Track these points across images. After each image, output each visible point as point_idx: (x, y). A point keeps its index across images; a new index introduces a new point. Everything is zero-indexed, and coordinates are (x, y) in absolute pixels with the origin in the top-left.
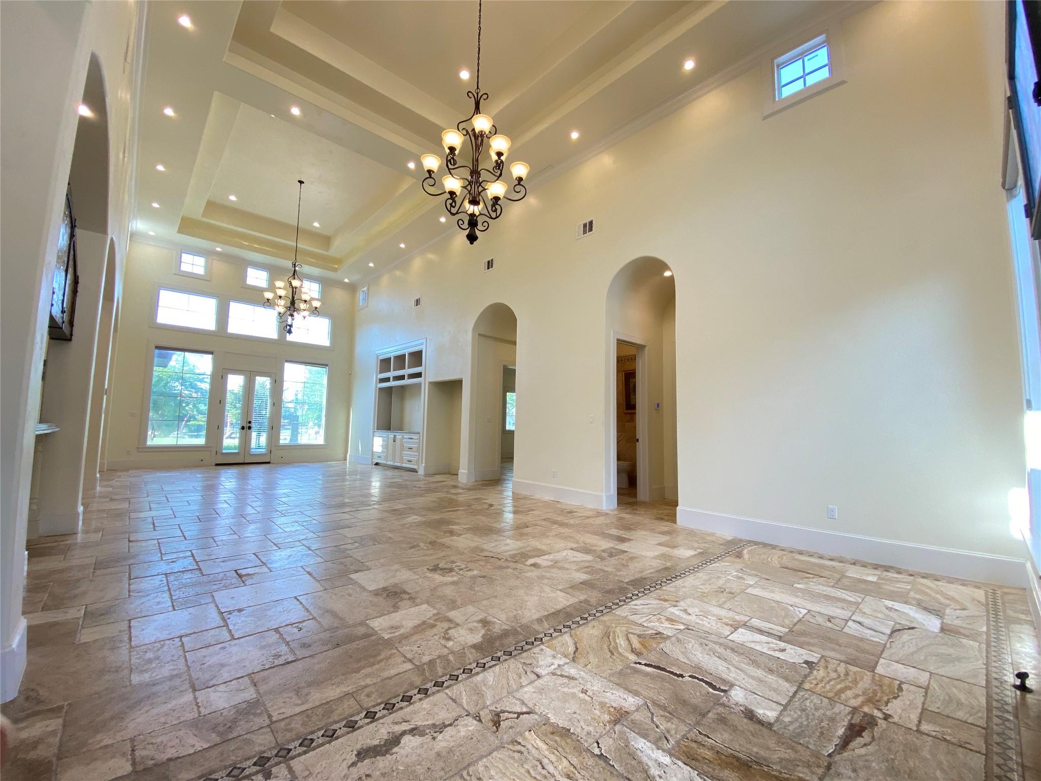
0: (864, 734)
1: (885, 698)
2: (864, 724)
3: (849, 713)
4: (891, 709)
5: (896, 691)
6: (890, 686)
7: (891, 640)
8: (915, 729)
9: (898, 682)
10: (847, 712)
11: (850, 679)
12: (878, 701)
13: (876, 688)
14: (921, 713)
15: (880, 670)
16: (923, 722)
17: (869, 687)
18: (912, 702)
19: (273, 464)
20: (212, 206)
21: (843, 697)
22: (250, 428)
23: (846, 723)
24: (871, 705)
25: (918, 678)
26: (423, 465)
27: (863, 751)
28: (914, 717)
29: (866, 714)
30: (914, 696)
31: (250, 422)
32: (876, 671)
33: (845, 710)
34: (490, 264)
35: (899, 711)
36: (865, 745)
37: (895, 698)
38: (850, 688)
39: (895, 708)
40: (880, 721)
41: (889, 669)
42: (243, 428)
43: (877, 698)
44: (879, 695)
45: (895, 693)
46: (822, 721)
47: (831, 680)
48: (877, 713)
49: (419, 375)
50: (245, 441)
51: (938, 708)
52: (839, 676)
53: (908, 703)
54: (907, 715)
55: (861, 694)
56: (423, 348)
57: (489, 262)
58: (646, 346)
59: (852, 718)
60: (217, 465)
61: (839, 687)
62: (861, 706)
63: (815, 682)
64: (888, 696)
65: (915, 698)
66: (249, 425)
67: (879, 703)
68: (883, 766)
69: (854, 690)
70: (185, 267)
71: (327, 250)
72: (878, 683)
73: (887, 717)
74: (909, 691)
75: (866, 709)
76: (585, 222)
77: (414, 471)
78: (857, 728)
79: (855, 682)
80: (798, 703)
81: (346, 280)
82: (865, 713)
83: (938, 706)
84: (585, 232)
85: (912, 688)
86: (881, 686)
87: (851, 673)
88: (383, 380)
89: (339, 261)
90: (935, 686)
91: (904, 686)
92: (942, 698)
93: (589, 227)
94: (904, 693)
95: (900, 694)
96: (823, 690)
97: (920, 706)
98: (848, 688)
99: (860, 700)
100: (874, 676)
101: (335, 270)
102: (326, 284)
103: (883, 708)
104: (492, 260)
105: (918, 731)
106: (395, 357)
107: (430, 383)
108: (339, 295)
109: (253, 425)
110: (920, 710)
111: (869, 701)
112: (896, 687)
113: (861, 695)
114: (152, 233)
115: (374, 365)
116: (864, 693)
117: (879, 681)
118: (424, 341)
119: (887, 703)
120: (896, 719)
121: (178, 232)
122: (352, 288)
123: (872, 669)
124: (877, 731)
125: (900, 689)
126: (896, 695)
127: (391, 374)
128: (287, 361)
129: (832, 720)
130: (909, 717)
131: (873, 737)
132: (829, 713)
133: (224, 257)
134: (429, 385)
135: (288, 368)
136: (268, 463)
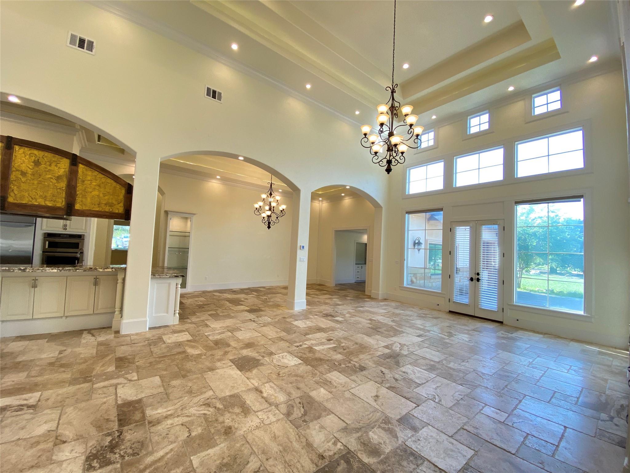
19: (506, 325)
22: (478, 280)
31: (478, 274)
42: (472, 279)
60: (450, 312)
66: (477, 277)
81: (594, 59)
135: (521, 210)
136: (501, 323)
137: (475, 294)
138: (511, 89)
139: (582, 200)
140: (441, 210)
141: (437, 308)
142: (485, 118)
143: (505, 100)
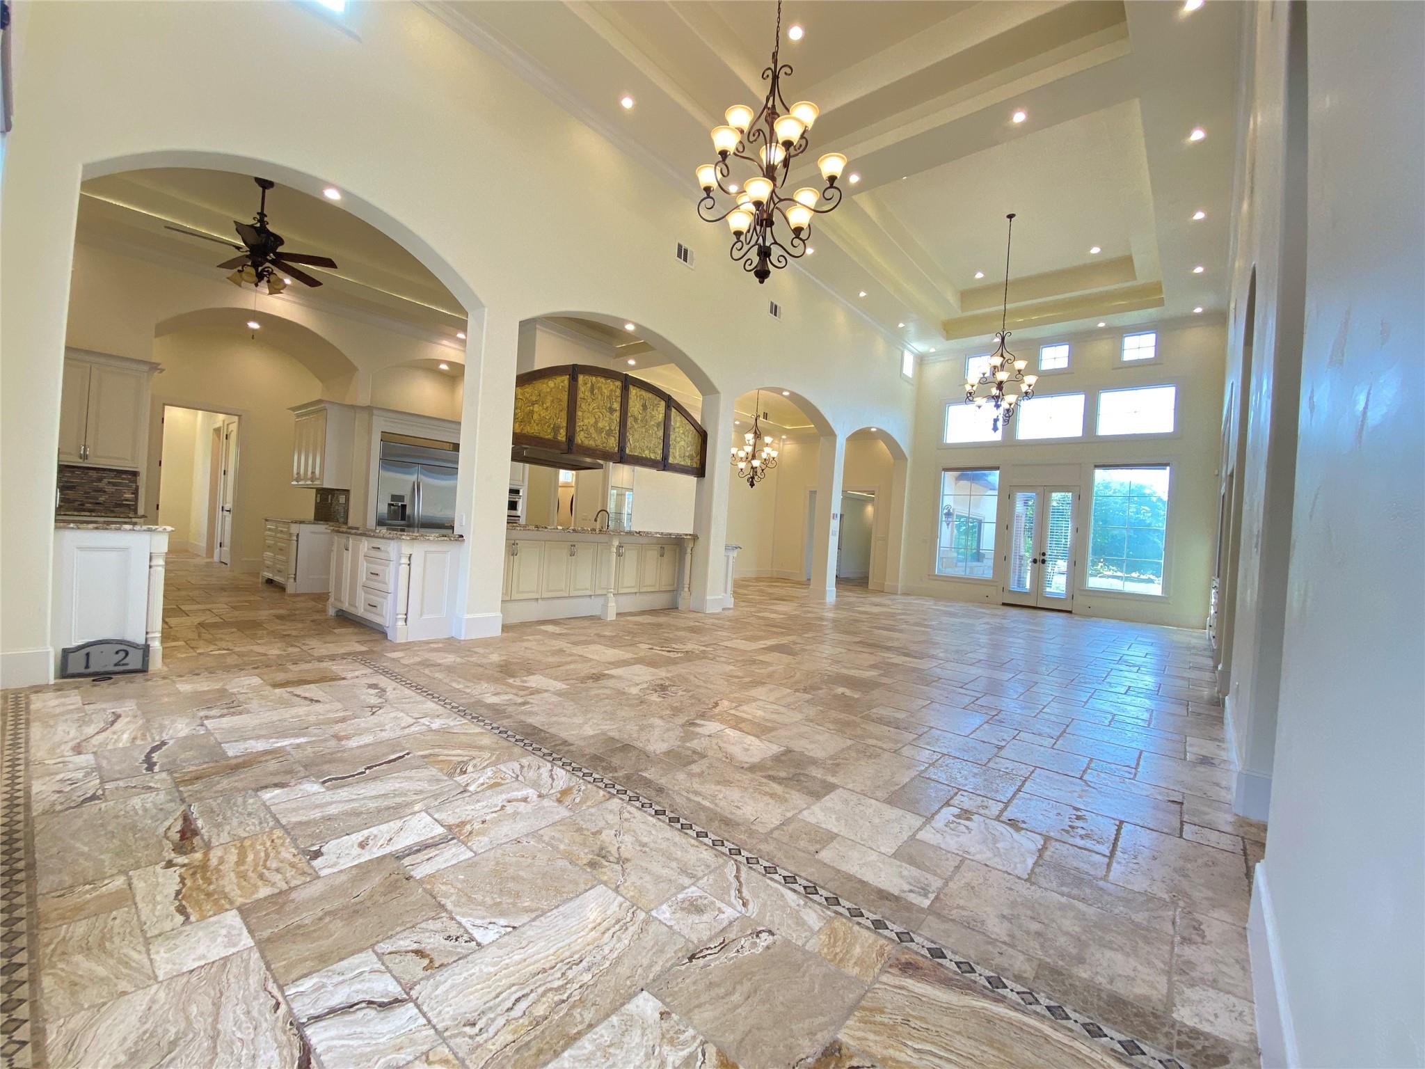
0: (179, 835)
1: (189, 883)
2: (187, 843)
3: (210, 841)
4: (174, 875)
5: (184, 903)
6: (198, 904)
7: (283, 1008)
8: (131, 873)
9: (193, 918)
10: (213, 840)
11: (250, 874)
12: (194, 874)
13: (212, 887)
14: (134, 897)
15: (232, 918)
16: (125, 886)
17: (221, 883)
18: (155, 903)
19: (1076, 614)
21: (233, 850)
22: (1044, 562)
23: (203, 831)
24: (197, 863)
25: (170, 950)
27: (167, 824)
28: (139, 885)
29: (193, 850)
30: (157, 913)
31: (1044, 554)
32: (235, 912)
33: (218, 841)
35: (160, 880)
36: (169, 828)
37: (178, 893)
38: (238, 863)
39: (169, 881)
40: (173, 855)
41: (224, 932)
42: (1035, 561)
43: (198, 876)
44: (201, 882)
45: (183, 898)
46: (224, 818)
47: (267, 856)
48: (182, 860)
51: (115, 919)
52: (265, 867)
53: (159, 898)
54: (149, 882)
55: (221, 867)
59: (202, 838)
60: (1004, 604)
61: (250, 857)
62: (206, 854)
63: (278, 842)
64: (190, 888)
65: (153, 910)
66: (1042, 557)
67: (191, 872)
68: (140, 826)
69: (232, 865)
71: (1133, 276)
72: (216, 896)
73: (170, 864)
74: (167, 917)
75: (198, 856)
78: (188, 835)
79: (242, 876)
80: (262, 815)
81: (1198, 310)
82: (196, 852)
83: (117, 921)
85: (168, 926)
86: (209, 895)
87: (260, 883)
90: (135, 955)
91: (180, 919)
92: (117, 940)
94: (172, 908)
95: (177, 903)
96: (260, 841)
97: (140, 905)
98: (241, 860)
99: (214, 861)
100: (231, 902)
101: (1166, 302)
102: (1163, 328)
103: (183, 870)
105: (126, 873)
109: (1047, 558)
110: (138, 899)
111: (204, 866)
112: (189, 910)
113: (219, 865)
116: (217, 870)
117: (219, 901)
119: (183, 880)
120: (158, 868)
121: (948, 339)
123: (244, 912)
124: (168, 845)
125: (182, 910)
126: (180, 897)
128: (1097, 466)
129: (218, 826)
130: (145, 882)
131: (167, 838)
132: (227, 828)
135: (1100, 476)
136: (1070, 612)
137: (1039, 579)
138: (1102, 325)
139: (1168, 468)
140: (997, 468)
141: (985, 601)
142: (1063, 350)
143: (1092, 335)
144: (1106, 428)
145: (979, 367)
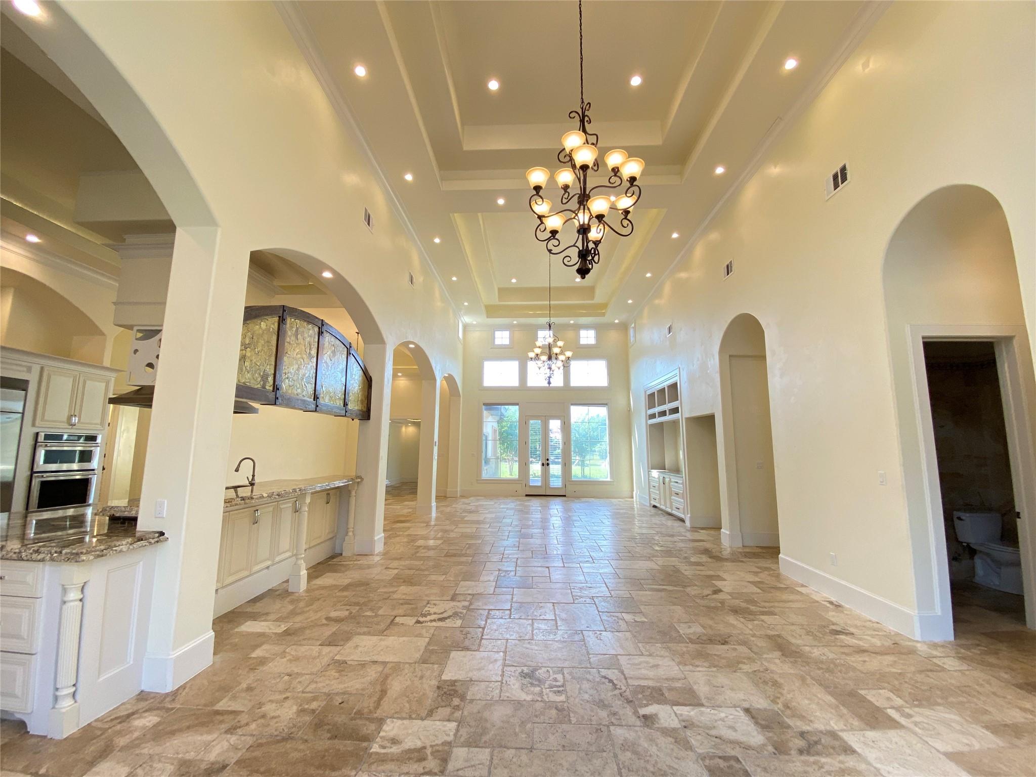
19: (568, 497)
20: (504, 292)
22: (548, 464)
26: (689, 515)
31: (548, 460)
34: (729, 269)
42: (543, 465)
49: (675, 410)
50: (546, 475)
56: (677, 379)
57: (728, 266)
58: (1014, 336)
60: (527, 495)
66: (547, 462)
70: (498, 342)
71: (593, 298)
76: (834, 172)
77: (683, 521)
81: (617, 321)
84: (836, 186)
88: (653, 416)
89: (604, 306)
93: (840, 177)
101: (603, 315)
102: (599, 329)
104: (731, 262)
106: (658, 391)
107: (688, 419)
108: (613, 336)
109: (550, 462)
114: (475, 323)
115: (643, 401)
118: (677, 371)
121: (487, 317)
122: (624, 327)
127: (657, 410)
128: (572, 404)
133: (522, 327)
134: (686, 422)
136: (565, 496)
138: (572, 322)
139: (606, 406)
140: (517, 404)
143: (567, 326)
144: (575, 382)
145: (503, 338)
